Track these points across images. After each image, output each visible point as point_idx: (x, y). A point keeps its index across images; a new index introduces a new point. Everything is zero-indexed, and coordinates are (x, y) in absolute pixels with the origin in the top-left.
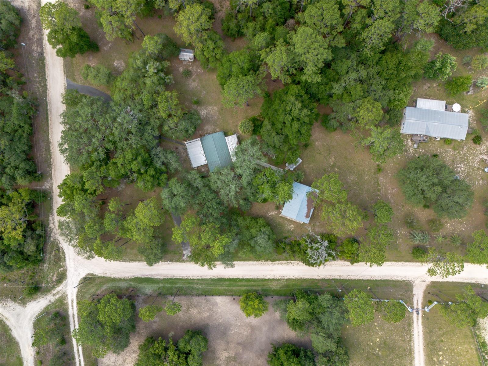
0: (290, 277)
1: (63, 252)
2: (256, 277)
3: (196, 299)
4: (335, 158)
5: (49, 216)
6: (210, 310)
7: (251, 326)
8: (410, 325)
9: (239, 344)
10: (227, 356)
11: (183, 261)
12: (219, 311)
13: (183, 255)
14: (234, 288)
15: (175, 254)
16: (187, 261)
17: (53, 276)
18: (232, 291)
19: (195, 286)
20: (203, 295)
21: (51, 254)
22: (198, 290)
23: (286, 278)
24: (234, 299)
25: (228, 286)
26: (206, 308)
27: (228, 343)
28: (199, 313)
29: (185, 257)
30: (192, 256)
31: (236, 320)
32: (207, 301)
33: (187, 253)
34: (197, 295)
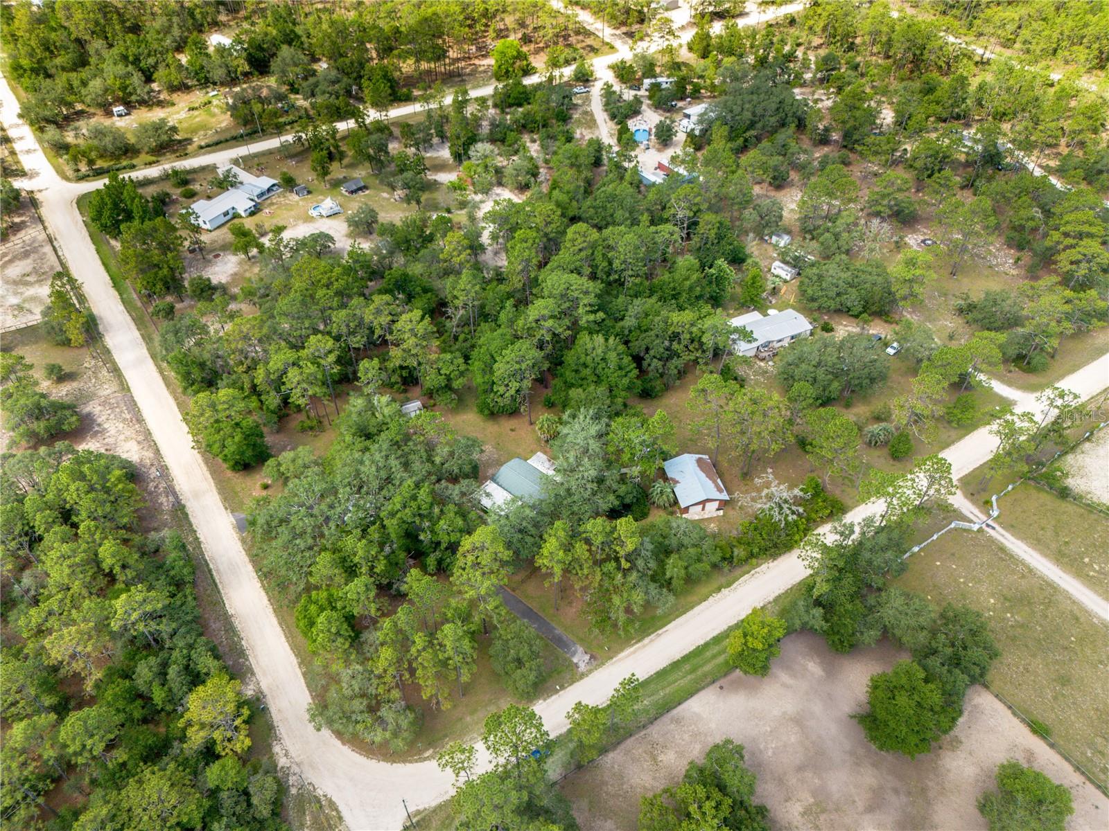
0: (776, 594)
1: (332, 804)
2: (725, 627)
3: (655, 731)
5: (270, 746)
6: (695, 735)
7: (791, 719)
8: (1002, 549)
9: (800, 769)
10: (801, 810)
11: (583, 676)
12: (713, 726)
13: (577, 666)
14: (707, 668)
15: (560, 673)
16: (590, 671)
18: (705, 676)
20: (662, 715)
21: (301, 825)
22: (646, 711)
23: (771, 600)
24: (721, 688)
25: (693, 671)
26: (686, 737)
27: (780, 781)
28: (680, 754)
29: (583, 667)
30: (592, 657)
31: (757, 725)
32: (678, 721)
33: (580, 658)
34: (652, 723)
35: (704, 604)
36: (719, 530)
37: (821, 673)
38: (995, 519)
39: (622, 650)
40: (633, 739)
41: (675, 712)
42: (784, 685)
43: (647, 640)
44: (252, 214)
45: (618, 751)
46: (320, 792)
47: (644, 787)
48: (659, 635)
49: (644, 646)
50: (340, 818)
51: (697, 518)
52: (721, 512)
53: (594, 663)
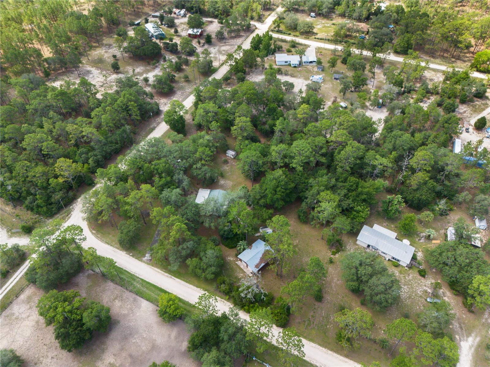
1: (70, 217)
2: (187, 300)
3: (127, 294)
4: (299, 241)
6: (131, 309)
7: (153, 344)
9: (131, 356)
10: (112, 362)
11: (141, 261)
12: (138, 314)
13: (144, 257)
15: (139, 253)
16: (144, 262)
19: (135, 283)
21: (61, 215)
22: (135, 287)
26: (129, 306)
27: (122, 349)
28: (121, 307)
29: (145, 259)
30: (151, 260)
31: (145, 331)
32: (135, 300)
33: (148, 256)
34: (130, 291)
35: (195, 288)
36: (241, 278)
37: (183, 350)
39: (158, 268)
40: (121, 288)
41: (138, 298)
42: (169, 336)
43: (167, 274)
44: (295, 67)
45: (114, 285)
46: (72, 213)
47: (102, 300)
48: (171, 278)
49: (163, 275)
50: (66, 222)
51: (242, 267)
52: (251, 275)
53: (148, 262)
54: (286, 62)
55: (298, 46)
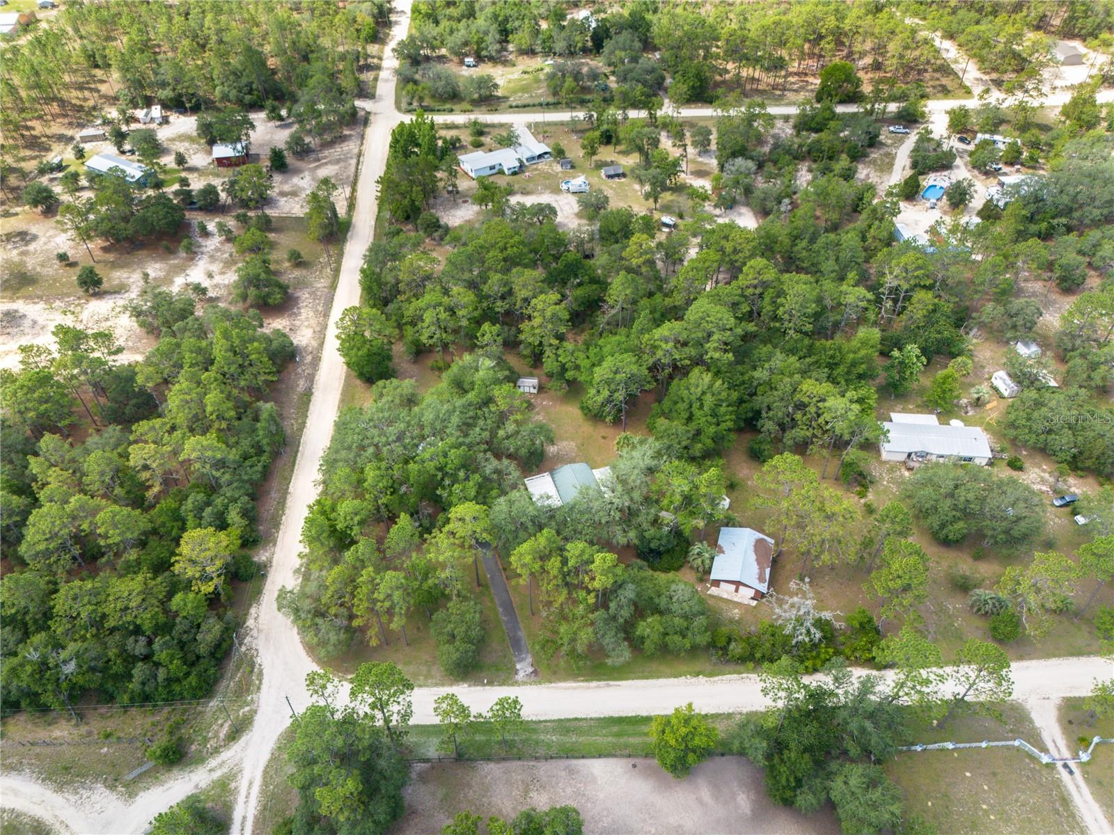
0: (754, 709)
1: (261, 673)
3: (544, 768)
5: (250, 605)
6: (579, 793)
8: (1065, 801)
11: (516, 684)
12: (601, 796)
13: (516, 672)
14: (632, 740)
15: (497, 670)
16: (524, 683)
17: (222, 725)
18: (626, 746)
19: (542, 737)
20: (561, 757)
21: (232, 678)
22: (549, 746)
23: (745, 711)
24: (634, 766)
25: (618, 735)
26: (569, 790)
28: (553, 802)
29: (521, 676)
30: (535, 672)
31: (644, 821)
32: (571, 772)
33: (524, 668)
34: (546, 759)
35: (672, 680)
36: (741, 619)
37: (748, 811)
38: (1082, 765)
39: (565, 680)
40: (520, 763)
41: (574, 762)
42: (700, 801)
43: (594, 684)
44: (515, 173)
45: (500, 766)
46: (258, 660)
47: (500, 811)
48: (609, 686)
49: (588, 688)
50: (259, 688)
51: (725, 596)
52: (754, 603)
53: (533, 678)
54: (492, 168)
55: (486, 130)
